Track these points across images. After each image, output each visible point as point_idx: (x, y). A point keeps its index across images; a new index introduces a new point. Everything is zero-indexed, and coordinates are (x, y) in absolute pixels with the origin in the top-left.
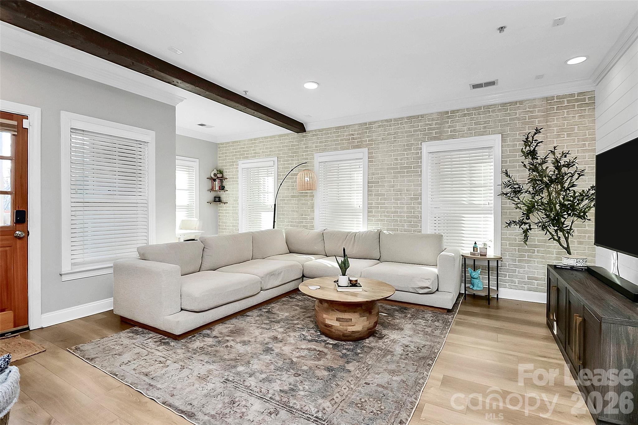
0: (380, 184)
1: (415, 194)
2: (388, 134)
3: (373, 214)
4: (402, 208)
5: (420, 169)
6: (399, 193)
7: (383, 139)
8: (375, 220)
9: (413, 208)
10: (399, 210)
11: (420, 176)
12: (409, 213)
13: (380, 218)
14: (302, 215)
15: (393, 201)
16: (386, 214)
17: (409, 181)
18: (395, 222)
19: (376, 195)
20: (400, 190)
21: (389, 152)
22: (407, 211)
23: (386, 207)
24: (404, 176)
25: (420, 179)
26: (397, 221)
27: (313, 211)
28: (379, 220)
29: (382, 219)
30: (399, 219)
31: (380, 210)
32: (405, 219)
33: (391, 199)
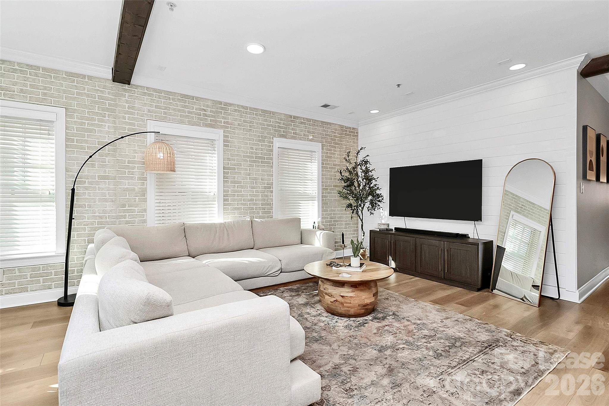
0: (236, 171)
1: (268, 183)
2: (245, 121)
3: (230, 202)
4: (258, 196)
5: (272, 161)
6: (254, 181)
7: (239, 125)
8: (232, 209)
9: (267, 196)
10: (255, 198)
11: (272, 167)
12: (263, 201)
13: (236, 206)
14: (124, 206)
15: (249, 189)
16: (242, 202)
17: (263, 171)
18: (251, 210)
19: (232, 182)
20: (256, 179)
21: (246, 140)
22: (262, 199)
23: (242, 196)
24: (259, 165)
25: (272, 169)
26: (253, 209)
27: (145, 200)
28: (235, 209)
29: (238, 208)
30: (254, 207)
31: (236, 198)
32: (260, 206)
33: (248, 187)
